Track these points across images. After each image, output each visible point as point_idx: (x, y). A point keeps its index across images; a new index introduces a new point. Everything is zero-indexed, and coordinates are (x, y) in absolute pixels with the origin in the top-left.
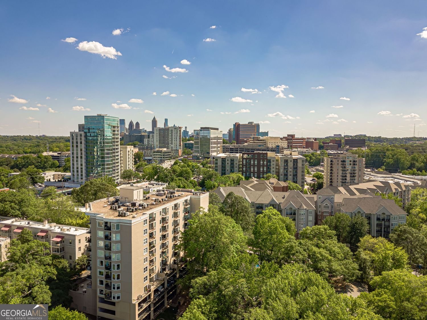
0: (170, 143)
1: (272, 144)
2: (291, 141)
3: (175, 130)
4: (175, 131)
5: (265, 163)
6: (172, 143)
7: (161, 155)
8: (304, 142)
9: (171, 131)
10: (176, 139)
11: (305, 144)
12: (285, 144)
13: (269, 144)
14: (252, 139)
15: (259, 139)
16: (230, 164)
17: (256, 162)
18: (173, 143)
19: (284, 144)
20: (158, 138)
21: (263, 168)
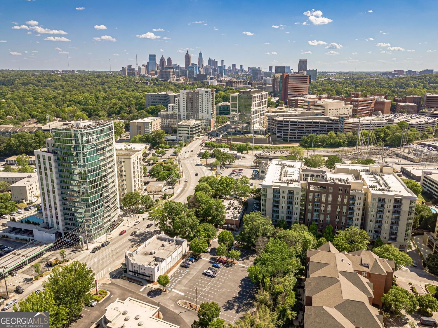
0: (200, 111)
1: (333, 111)
2: (357, 103)
3: (207, 94)
6: (202, 110)
7: (188, 131)
8: (372, 104)
9: (201, 95)
10: (208, 105)
11: (373, 106)
12: (350, 109)
13: (329, 111)
14: (307, 104)
15: (316, 104)
16: (286, 197)
17: (330, 199)
18: (204, 111)
19: (348, 110)
20: (185, 104)
21: (342, 209)
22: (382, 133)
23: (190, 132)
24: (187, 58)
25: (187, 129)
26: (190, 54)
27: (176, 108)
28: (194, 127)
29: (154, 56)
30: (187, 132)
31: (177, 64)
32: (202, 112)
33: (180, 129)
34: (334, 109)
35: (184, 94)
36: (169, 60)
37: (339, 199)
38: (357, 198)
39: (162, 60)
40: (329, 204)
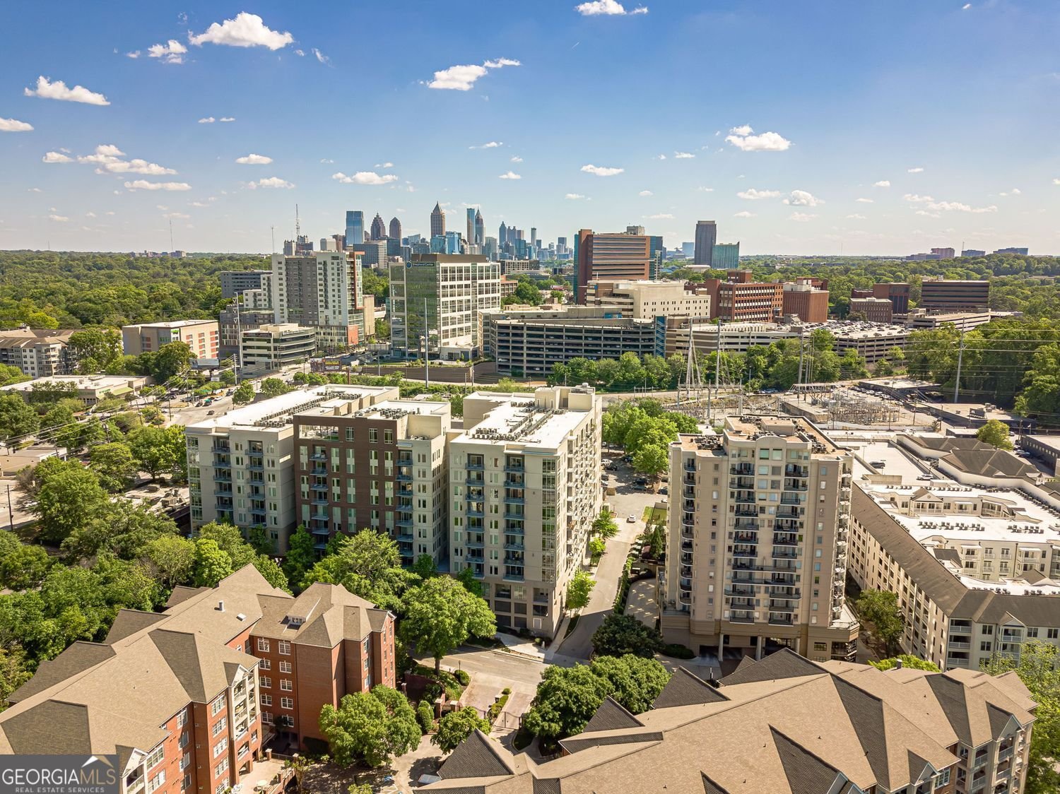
0: (320, 304)
1: (654, 307)
2: (731, 293)
3: (335, 262)
4: (335, 266)
5: (389, 464)
6: (326, 302)
8: (776, 297)
9: (321, 266)
10: (339, 291)
11: (781, 302)
12: (703, 305)
13: (642, 307)
14: (593, 292)
15: (615, 291)
16: (246, 461)
17: (351, 461)
18: (330, 305)
19: (698, 305)
20: (285, 289)
21: (382, 490)
22: (760, 358)
23: (272, 353)
24: (437, 219)
25: (264, 344)
26: (444, 211)
27: (262, 297)
28: (284, 341)
29: (359, 214)
30: (265, 352)
31: (419, 236)
32: (327, 307)
33: (249, 343)
34: (658, 303)
35: (280, 263)
36: (395, 224)
37: (374, 463)
38: (415, 457)
39: (377, 223)
40: (351, 476)
